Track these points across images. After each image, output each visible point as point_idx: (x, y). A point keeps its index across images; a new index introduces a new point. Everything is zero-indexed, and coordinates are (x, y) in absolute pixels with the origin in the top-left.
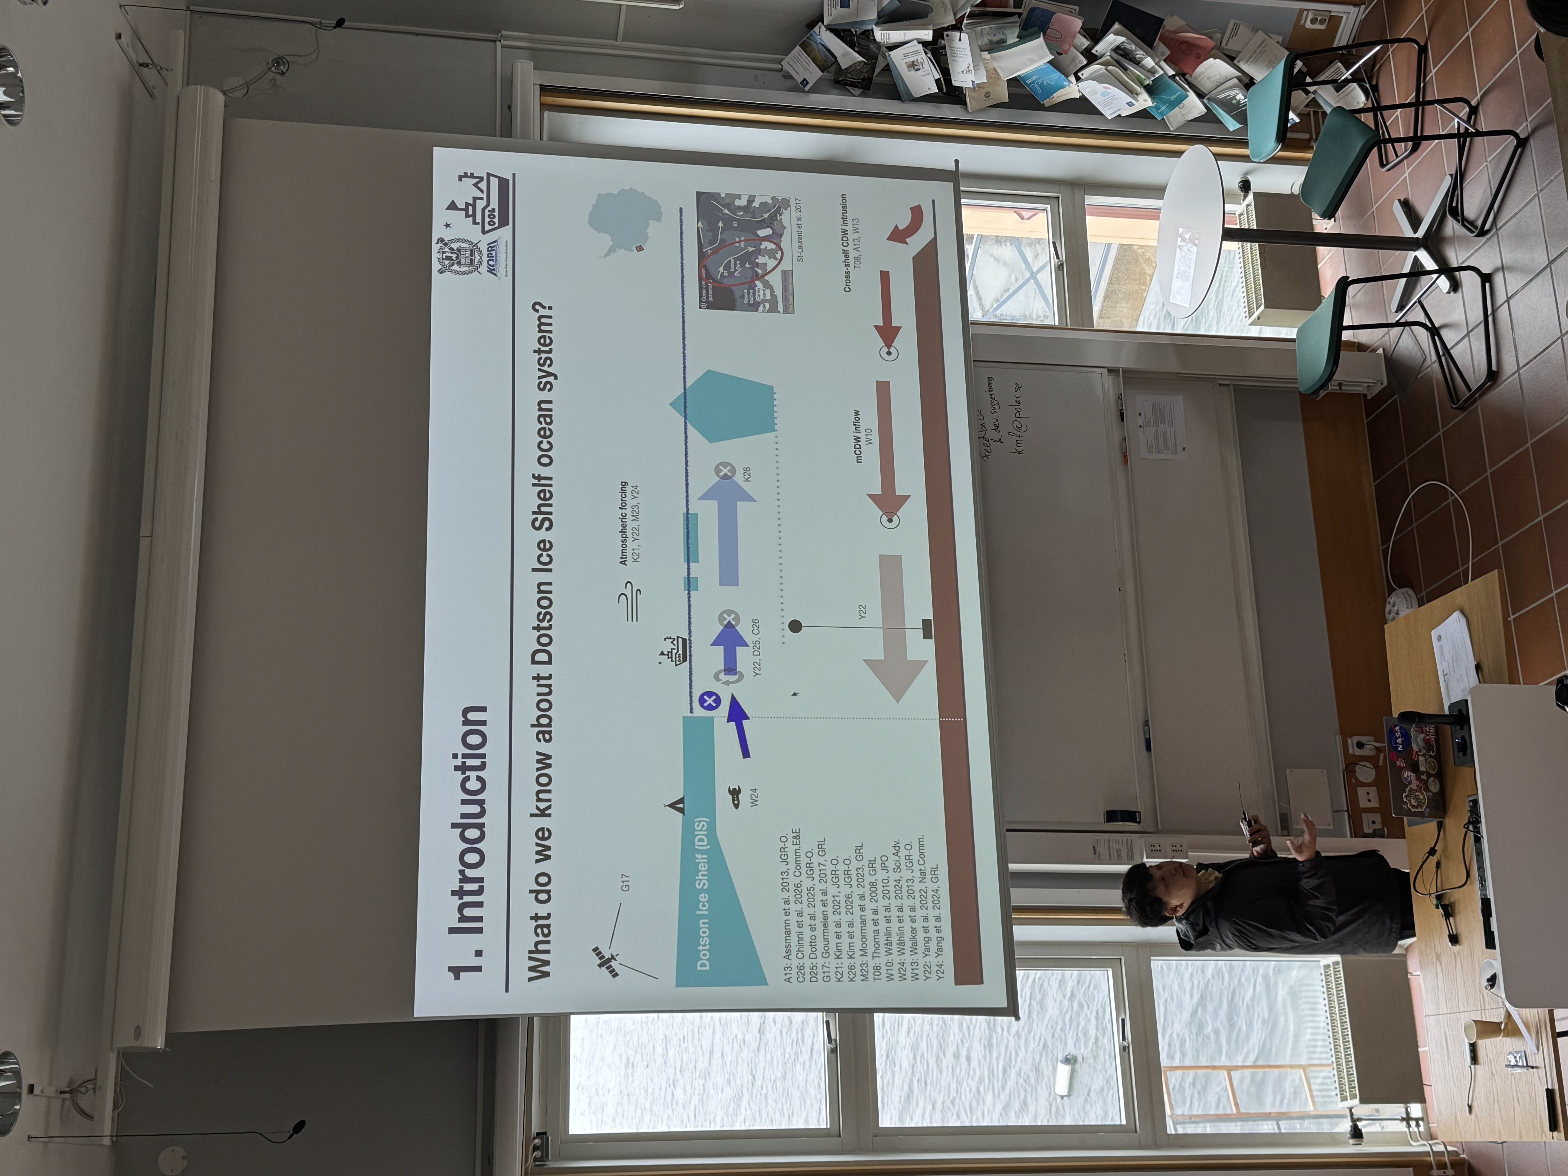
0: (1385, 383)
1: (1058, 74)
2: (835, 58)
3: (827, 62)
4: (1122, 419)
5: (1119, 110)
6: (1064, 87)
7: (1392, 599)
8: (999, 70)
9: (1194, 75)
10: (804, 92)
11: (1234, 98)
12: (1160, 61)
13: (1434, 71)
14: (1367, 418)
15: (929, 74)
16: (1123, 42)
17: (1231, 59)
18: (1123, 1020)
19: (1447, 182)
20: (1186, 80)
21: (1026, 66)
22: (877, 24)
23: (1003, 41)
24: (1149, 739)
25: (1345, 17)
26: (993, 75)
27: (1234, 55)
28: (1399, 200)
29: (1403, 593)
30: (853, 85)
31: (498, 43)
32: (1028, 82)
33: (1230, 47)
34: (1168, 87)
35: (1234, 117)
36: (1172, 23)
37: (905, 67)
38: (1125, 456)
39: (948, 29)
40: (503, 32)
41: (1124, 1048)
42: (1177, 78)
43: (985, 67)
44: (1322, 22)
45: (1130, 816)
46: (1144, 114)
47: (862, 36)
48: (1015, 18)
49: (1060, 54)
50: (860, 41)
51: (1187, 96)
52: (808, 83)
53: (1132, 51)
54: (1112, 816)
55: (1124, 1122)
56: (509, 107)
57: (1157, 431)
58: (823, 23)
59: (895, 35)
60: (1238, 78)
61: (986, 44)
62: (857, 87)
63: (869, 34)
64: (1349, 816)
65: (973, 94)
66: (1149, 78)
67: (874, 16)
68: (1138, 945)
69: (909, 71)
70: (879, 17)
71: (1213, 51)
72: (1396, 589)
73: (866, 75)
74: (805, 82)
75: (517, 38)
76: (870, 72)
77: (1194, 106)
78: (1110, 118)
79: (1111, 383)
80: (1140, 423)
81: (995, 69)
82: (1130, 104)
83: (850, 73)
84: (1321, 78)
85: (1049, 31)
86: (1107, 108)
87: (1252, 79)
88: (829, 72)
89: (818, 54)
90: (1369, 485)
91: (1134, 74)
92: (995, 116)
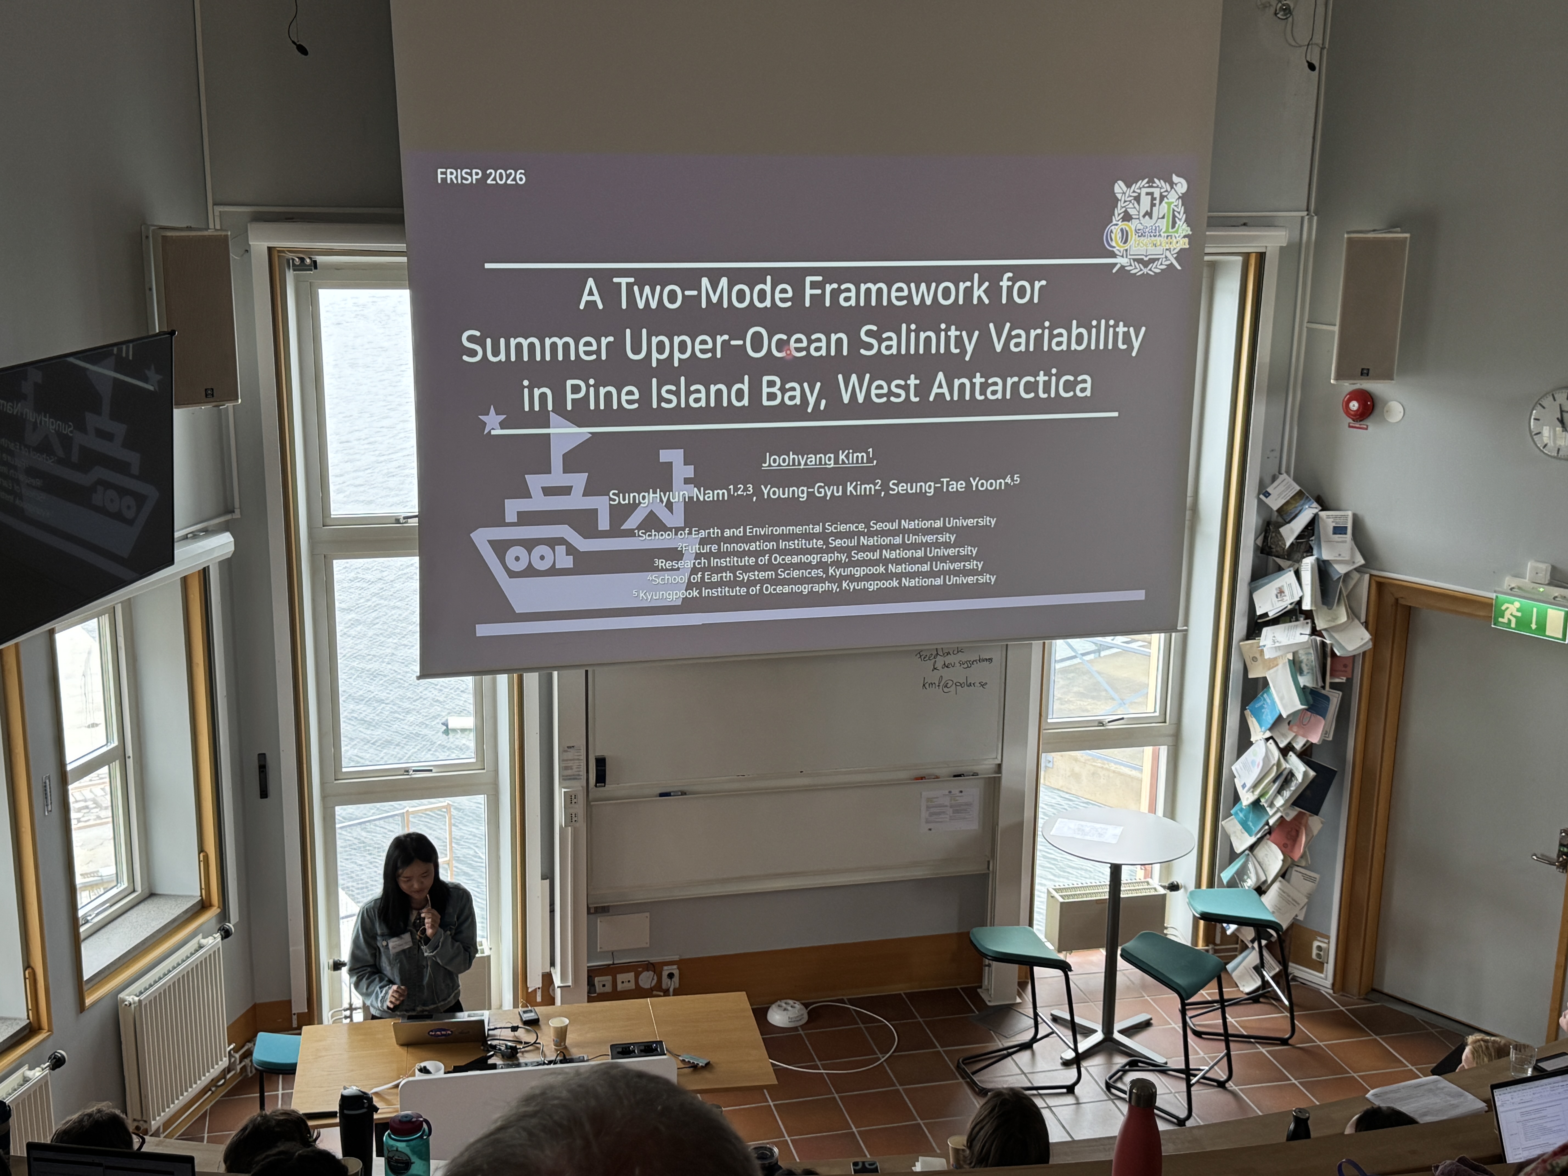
0: (989, 1004)
1: (1271, 722)
2: (1289, 522)
3: (1286, 514)
4: (955, 776)
5: (1240, 776)
6: (1261, 726)
7: (798, 1006)
8: (1275, 669)
9: (1270, 843)
10: (1259, 494)
11: (1249, 877)
12: (1281, 812)
13: (1264, 1051)
14: (961, 988)
15: (1273, 606)
16: (1297, 780)
17: (1283, 874)
18: (431, 771)
19: (1160, 1060)
20: (1265, 835)
21: (1278, 693)
22: (1318, 559)
23: (1301, 672)
24: (670, 796)
25: (1322, 975)
26: (1272, 663)
27: (1287, 877)
28: (1151, 1019)
29: (802, 1015)
30: (1265, 538)
31: (1306, 213)
32: (1265, 695)
33: (1294, 873)
34: (1259, 819)
35: (1233, 878)
36: (1315, 823)
37: (1279, 585)
38: (922, 778)
39: (1313, 623)
40: (1315, 218)
41: (407, 771)
42: (1267, 827)
43: (1279, 656)
44: (1318, 955)
45: (601, 778)
46: (1237, 799)
47: (1308, 546)
48: (1320, 684)
49: (1289, 723)
50: (1304, 544)
51: (1251, 836)
52: (1267, 497)
53: (1289, 787)
54: (601, 763)
55: (344, 770)
56: (1245, 224)
57: (946, 806)
58: (1321, 511)
59: (1307, 576)
60: (1265, 881)
61: (1299, 657)
62: (1264, 542)
63: (1309, 551)
64: (609, 965)
65: (1255, 646)
66: (1266, 802)
67: (1325, 557)
68: (496, 784)
69: (1276, 589)
70: (1324, 561)
71: (1289, 859)
72: (807, 1009)
73: (1274, 550)
74: (1267, 495)
75: (1310, 231)
76: (1277, 554)
77: (1242, 842)
78: (1233, 768)
79: (988, 767)
80: (953, 792)
81: (1277, 665)
82: (1244, 786)
83: (1276, 535)
84: (1266, 953)
85: (1309, 713)
86: (1241, 765)
87: (1264, 892)
88: (1277, 516)
89: (1293, 506)
90: (900, 988)
91: (1270, 789)
92: (1236, 666)
